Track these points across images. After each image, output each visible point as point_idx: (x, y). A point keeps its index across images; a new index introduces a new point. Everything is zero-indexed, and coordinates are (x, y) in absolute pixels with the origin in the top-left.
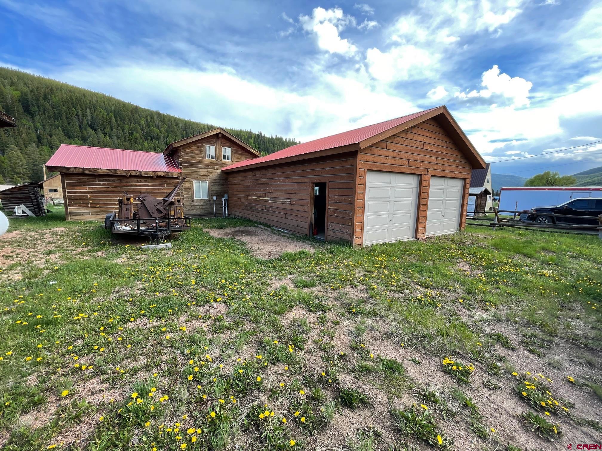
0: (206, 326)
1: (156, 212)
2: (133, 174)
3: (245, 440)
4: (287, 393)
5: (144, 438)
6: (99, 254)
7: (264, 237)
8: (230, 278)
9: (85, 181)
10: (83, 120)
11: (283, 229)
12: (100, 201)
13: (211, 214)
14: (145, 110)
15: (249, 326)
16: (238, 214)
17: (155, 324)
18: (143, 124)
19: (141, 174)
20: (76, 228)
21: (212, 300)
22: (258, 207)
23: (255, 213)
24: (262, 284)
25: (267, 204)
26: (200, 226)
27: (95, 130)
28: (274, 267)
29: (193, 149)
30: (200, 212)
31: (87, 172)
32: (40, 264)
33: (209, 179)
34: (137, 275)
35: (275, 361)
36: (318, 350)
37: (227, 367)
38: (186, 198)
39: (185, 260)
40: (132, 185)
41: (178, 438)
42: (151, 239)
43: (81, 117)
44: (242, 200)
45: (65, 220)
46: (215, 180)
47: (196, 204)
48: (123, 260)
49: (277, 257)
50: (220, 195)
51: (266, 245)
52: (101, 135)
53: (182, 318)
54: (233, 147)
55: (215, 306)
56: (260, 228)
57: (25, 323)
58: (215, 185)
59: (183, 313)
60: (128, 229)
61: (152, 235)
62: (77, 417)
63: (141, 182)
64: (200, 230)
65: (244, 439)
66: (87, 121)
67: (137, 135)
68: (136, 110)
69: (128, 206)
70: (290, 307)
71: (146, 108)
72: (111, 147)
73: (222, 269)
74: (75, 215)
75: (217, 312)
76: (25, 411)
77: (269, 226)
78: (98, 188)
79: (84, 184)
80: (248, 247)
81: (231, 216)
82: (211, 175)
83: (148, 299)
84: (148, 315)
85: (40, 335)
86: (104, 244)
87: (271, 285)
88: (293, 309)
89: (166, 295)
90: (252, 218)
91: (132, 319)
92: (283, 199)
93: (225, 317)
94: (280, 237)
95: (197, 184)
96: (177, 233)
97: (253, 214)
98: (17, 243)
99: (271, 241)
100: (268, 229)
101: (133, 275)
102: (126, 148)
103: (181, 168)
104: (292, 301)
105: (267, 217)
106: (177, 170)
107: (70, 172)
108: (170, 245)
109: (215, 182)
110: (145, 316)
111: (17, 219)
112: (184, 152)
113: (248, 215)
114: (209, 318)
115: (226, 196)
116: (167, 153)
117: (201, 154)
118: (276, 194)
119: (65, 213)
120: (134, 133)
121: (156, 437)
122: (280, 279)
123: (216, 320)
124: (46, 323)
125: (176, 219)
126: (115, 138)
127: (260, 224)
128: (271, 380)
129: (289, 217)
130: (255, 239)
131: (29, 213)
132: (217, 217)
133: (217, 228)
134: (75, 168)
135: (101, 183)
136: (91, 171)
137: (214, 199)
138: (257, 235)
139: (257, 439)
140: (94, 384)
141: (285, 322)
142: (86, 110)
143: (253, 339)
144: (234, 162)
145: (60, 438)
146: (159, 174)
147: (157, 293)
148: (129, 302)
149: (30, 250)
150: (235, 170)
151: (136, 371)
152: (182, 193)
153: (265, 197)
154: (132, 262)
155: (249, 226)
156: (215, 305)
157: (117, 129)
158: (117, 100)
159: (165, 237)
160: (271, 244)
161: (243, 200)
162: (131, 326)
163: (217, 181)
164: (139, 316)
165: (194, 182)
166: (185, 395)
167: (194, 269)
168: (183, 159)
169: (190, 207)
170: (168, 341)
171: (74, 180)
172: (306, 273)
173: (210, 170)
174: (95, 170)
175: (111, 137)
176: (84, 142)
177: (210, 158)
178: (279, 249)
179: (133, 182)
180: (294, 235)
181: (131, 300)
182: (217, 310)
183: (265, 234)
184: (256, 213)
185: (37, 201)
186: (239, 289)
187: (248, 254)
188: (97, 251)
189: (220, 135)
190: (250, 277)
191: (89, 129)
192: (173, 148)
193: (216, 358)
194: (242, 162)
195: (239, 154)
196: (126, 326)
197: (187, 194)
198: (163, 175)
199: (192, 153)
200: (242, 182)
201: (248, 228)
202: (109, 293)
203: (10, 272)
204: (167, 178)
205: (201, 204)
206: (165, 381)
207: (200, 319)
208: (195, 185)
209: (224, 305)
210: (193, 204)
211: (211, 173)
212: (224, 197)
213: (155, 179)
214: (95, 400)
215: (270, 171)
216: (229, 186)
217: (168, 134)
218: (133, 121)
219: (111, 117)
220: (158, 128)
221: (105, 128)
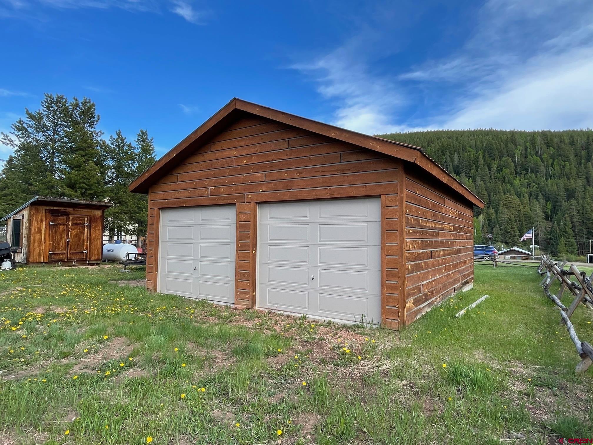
18: (519, 154)
217: (554, 160)
218: (506, 153)
219: (479, 155)
220: (540, 156)
221: (470, 170)
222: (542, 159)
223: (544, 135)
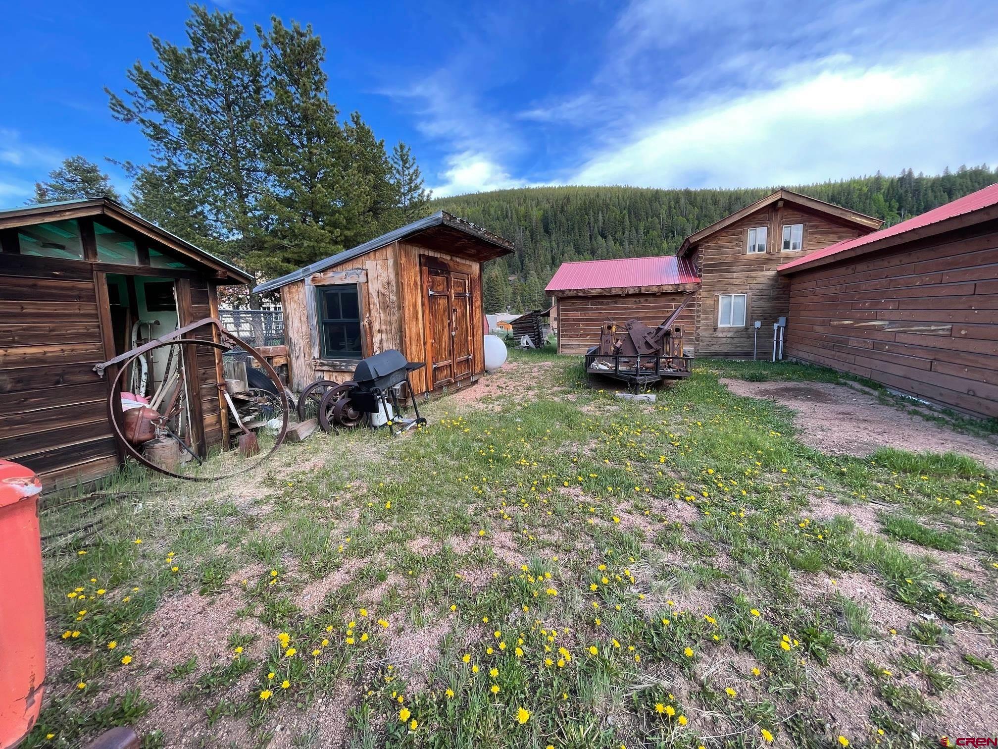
0: (650, 531)
1: (644, 346)
2: (630, 292)
3: (626, 723)
4: (737, 714)
5: (519, 623)
6: (570, 397)
7: (849, 409)
8: (727, 470)
9: (578, 305)
10: (594, 227)
11: (918, 396)
12: (591, 330)
13: (748, 354)
14: (669, 193)
15: (721, 561)
16: (805, 356)
17: (588, 499)
18: (664, 215)
19: (640, 291)
20: (562, 362)
21: (677, 496)
22: (854, 343)
23: (844, 355)
24: (790, 498)
25: (879, 336)
26: (716, 372)
27: (605, 237)
28: (842, 474)
29: (724, 241)
30: (725, 349)
31: (581, 294)
32: (517, 399)
33: (750, 289)
34: (594, 430)
35: (742, 646)
36: (871, 689)
37: (652, 604)
38: (703, 325)
39: (665, 423)
40: (628, 308)
41: (548, 649)
42: (629, 385)
43: (592, 224)
44: (816, 327)
45: (556, 353)
46: (761, 291)
47: (720, 335)
48: (589, 408)
49: (861, 455)
50: (769, 318)
51: (848, 426)
52: (611, 242)
53: (624, 505)
54: (809, 222)
55: (679, 506)
56: (852, 387)
57: (484, 454)
58: (761, 299)
59: (627, 498)
60: (605, 368)
61: (631, 379)
62: (481, 561)
63: (640, 302)
64: (715, 379)
65: (626, 720)
66: (598, 227)
67: (655, 233)
68: (656, 196)
69: (609, 337)
70: (838, 567)
71: (671, 189)
72: (621, 257)
73: (719, 452)
74: (566, 348)
75: (678, 517)
76: (456, 534)
77: (876, 386)
78: (591, 314)
79: (576, 310)
80: (797, 423)
81: (789, 359)
82: (755, 282)
83: (595, 464)
84: (585, 485)
85: (490, 469)
86: (579, 386)
87: (813, 508)
88: (845, 575)
89: (617, 467)
90: (836, 366)
91: (566, 484)
92: (929, 323)
93: (686, 529)
94: (899, 414)
95: (726, 301)
96: (674, 381)
97: (838, 357)
98: (511, 375)
99: (869, 418)
100: (872, 391)
101: (590, 430)
102: (639, 256)
103: (700, 276)
104: (848, 555)
105: (878, 365)
106: (693, 279)
107: (565, 295)
108: (653, 397)
109: (761, 295)
110: (581, 484)
111: (522, 350)
112: (707, 248)
113: (827, 358)
114: (661, 520)
115: (782, 321)
116: (682, 254)
117: (737, 246)
118: (907, 312)
119: (557, 345)
120: (651, 231)
121: (528, 630)
122: (843, 503)
123: (669, 528)
124: (498, 460)
125: (670, 358)
126: (626, 243)
127: (855, 379)
128: (712, 670)
129: (940, 369)
130: (821, 409)
131: (531, 344)
132: (759, 359)
133: (747, 380)
134: (570, 290)
135: (594, 307)
136: (584, 293)
137: (756, 327)
138: (836, 403)
139: (642, 736)
140: (506, 538)
141: (808, 590)
142: (598, 213)
143: (718, 585)
144: (809, 251)
145: (466, 572)
146: (665, 288)
147: (607, 461)
148: (573, 462)
149: (517, 383)
150: (807, 267)
151: (544, 546)
152: (699, 316)
153: (876, 320)
154: (598, 414)
155: (822, 380)
156: (680, 504)
157: (630, 231)
158: (634, 189)
159: (648, 384)
160: (862, 426)
161: (818, 328)
162: (562, 491)
163: (766, 292)
164: (575, 482)
165: (720, 298)
166: (579, 604)
167: (672, 439)
168: (706, 260)
169: (710, 340)
170: (592, 528)
171: (568, 305)
172: (937, 510)
173: (754, 274)
174: (589, 291)
175: (622, 244)
176: (593, 255)
177: (754, 250)
178: (880, 440)
179: (630, 303)
180: (950, 414)
181: (575, 460)
182: (680, 514)
183: (858, 404)
184: (849, 356)
185: (538, 331)
186: (736, 493)
187: (792, 435)
188: (569, 393)
189: (780, 204)
190: (769, 480)
191: (599, 237)
192: (691, 245)
193: (643, 582)
194: (828, 248)
195: (822, 233)
196: (558, 489)
197: (706, 319)
198: (670, 289)
199: (722, 247)
200: (819, 290)
201: (819, 386)
202: (558, 444)
203: (496, 403)
204: (677, 293)
205: (730, 335)
206: (567, 575)
207: (647, 516)
208: (722, 302)
209: (695, 510)
210: (715, 335)
211: (754, 278)
212: (777, 322)
213: (659, 296)
214: (502, 553)
215: (895, 261)
216: (792, 300)
217: (699, 221)
218: (651, 213)
219: (624, 215)
220: (685, 216)
221: (616, 232)
222: (688, 220)
223: (687, 193)
